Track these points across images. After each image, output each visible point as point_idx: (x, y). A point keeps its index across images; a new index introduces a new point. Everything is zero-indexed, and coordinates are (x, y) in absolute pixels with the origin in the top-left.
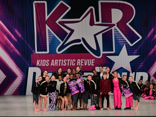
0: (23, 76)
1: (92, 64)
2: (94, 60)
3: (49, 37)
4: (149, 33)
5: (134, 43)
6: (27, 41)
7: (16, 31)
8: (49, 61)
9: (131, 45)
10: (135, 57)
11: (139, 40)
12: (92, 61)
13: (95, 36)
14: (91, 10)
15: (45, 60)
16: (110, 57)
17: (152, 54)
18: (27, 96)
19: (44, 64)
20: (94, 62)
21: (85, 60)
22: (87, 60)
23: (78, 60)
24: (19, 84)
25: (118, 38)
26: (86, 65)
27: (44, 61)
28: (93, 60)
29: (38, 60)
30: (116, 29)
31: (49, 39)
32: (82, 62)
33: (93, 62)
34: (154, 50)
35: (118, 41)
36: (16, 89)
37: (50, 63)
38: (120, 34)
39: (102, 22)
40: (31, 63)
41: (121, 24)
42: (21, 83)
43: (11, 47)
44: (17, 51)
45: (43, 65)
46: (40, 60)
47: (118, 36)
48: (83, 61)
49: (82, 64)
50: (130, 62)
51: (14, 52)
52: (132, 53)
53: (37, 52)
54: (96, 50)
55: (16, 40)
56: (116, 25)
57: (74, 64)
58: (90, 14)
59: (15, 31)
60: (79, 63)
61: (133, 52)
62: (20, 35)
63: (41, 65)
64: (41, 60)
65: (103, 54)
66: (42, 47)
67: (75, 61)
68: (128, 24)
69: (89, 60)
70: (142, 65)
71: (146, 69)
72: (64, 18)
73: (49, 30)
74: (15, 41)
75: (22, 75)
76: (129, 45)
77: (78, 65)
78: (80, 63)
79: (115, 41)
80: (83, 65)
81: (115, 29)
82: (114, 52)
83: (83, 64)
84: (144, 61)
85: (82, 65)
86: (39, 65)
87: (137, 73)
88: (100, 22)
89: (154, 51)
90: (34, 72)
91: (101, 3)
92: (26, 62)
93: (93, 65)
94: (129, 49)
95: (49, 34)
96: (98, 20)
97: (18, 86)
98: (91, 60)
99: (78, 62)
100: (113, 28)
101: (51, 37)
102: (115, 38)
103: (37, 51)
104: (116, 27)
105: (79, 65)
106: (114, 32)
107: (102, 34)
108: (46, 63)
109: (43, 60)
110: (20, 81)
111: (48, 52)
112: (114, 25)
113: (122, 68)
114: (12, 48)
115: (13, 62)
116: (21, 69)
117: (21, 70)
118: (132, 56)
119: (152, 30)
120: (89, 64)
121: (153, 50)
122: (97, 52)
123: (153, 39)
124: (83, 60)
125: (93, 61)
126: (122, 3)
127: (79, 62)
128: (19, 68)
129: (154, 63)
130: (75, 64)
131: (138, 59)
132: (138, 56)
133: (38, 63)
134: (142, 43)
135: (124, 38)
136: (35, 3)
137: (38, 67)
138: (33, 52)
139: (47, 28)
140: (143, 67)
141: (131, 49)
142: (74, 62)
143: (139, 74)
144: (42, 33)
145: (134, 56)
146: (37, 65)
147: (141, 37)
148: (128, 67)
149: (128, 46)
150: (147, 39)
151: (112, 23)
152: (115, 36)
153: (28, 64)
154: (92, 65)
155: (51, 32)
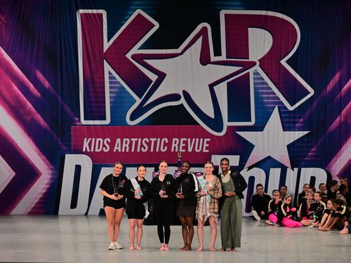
0: (52, 174)
1: (204, 148)
2: (209, 140)
3: (111, 88)
4: (331, 83)
5: (297, 105)
6: (62, 97)
7: (39, 75)
8: (109, 141)
9: (291, 108)
10: (299, 134)
11: (309, 96)
12: (205, 142)
13: (211, 86)
14: (204, 30)
15: (101, 140)
16: (244, 135)
17: (337, 128)
18: (60, 218)
19: (99, 148)
20: (208, 145)
21: (189, 140)
22: (194, 140)
23: (174, 140)
24: (44, 191)
25: (263, 93)
26: (190, 150)
27: (100, 142)
28: (206, 140)
29: (85, 139)
30: (258, 74)
31: (111, 92)
32: (182, 145)
33: (206, 145)
34: (341, 119)
35: (263, 98)
36: (37, 201)
37: (112, 144)
38: (267, 84)
39: (227, 58)
40: (70, 145)
41: (269, 63)
42: (49, 189)
43: (28, 109)
44: (39, 118)
45: (97, 150)
46: (90, 139)
47: (263, 88)
48: (184, 142)
49: (183, 148)
50: (288, 146)
51: (34, 121)
52: (292, 125)
53: (83, 122)
54: (213, 117)
55: (39, 95)
56: (258, 63)
57: (164, 148)
58: (200, 39)
59: (35, 75)
60: (175, 147)
61: (295, 123)
62: (47, 84)
63: (92, 150)
64: (94, 139)
65: (228, 127)
66: (95, 110)
67: (167, 142)
68: (283, 62)
69: (197, 140)
70: (314, 152)
71: (323, 161)
72: (143, 47)
73: (110, 73)
74: (36, 97)
75: (50, 172)
76: (285, 108)
77: (172, 150)
78: (179, 145)
79: (256, 98)
80: (184, 151)
81: (256, 73)
82: (252, 123)
83: (186, 148)
84: (318, 144)
85: (181, 150)
86: (88, 150)
87: (303, 169)
88: (223, 57)
89: (340, 122)
90: (76, 166)
91: (226, 15)
92: (60, 143)
93: (207, 151)
94: (286, 117)
95: (110, 83)
96: (218, 53)
97: (41, 196)
98: (202, 140)
99: (173, 145)
100: (251, 71)
101: (115, 88)
102: (256, 93)
103: (85, 119)
104: (257, 68)
105: (177, 150)
106: (254, 79)
107: (228, 83)
108: (104, 146)
109: (98, 140)
110: (47, 184)
111: (108, 121)
112: (253, 64)
113: (269, 157)
114: (29, 112)
115: (31, 142)
116: (47, 158)
117: (49, 160)
118: (292, 132)
119: (337, 76)
120: (198, 149)
121: (338, 119)
122: (216, 123)
123: (339, 95)
124: (185, 139)
125: (207, 143)
126: (271, 17)
127: (175, 143)
128: (43, 157)
129: (341, 148)
130: (166, 148)
131: (306, 139)
132: (306, 132)
133: (86, 145)
134: (315, 104)
135: (274, 93)
136: (81, 14)
137: (86, 153)
138: (75, 121)
139: (107, 68)
140: (315, 156)
141: (289, 118)
142: (165, 144)
143: (307, 173)
144: (96, 80)
145: (297, 132)
146: (84, 150)
147: (312, 92)
148: (283, 156)
149: (283, 110)
150: (325, 94)
151: (248, 59)
152: (255, 88)
153: (65, 148)
154: (204, 151)
155: (114, 78)
